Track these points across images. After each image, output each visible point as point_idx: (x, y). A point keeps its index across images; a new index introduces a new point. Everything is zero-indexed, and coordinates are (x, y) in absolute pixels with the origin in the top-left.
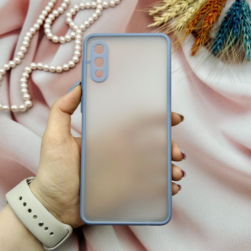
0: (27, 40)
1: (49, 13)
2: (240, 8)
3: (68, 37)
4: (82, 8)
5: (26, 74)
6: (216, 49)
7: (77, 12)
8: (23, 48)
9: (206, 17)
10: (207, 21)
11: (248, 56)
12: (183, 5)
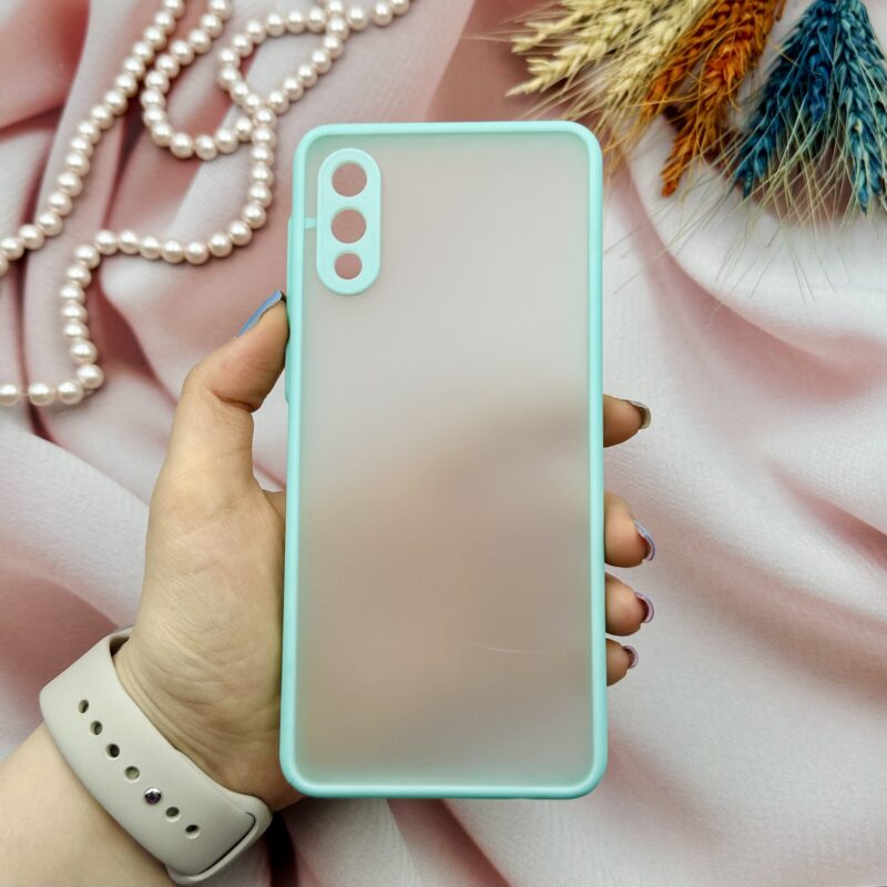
0: (82, 150)
1: (160, 51)
2: (836, 23)
3: (225, 135)
4: (275, 32)
5: (79, 273)
6: (749, 173)
7: (256, 46)
8: (69, 180)
9: (711, 57)
10: (713, 74)
11: (860, 195)
12: (634, 16)
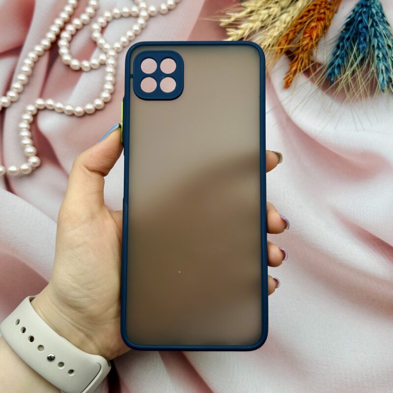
0: (29, 64)
1: (66, 23)
2: (369, 10)
3: (94, 61)
4: (117, 16)
5: (28, 117)
6: (333, 74)
7: (108, 22)
8: (22, 77)
9: (306, 28)
10: (307, 35)
11: (381, 84)
12: (273, 11)
